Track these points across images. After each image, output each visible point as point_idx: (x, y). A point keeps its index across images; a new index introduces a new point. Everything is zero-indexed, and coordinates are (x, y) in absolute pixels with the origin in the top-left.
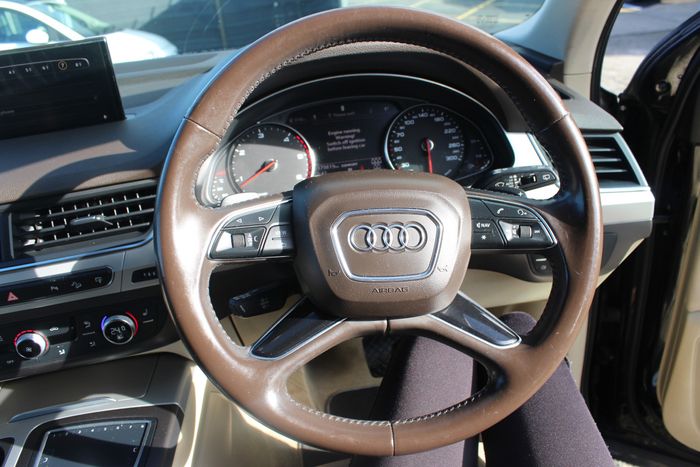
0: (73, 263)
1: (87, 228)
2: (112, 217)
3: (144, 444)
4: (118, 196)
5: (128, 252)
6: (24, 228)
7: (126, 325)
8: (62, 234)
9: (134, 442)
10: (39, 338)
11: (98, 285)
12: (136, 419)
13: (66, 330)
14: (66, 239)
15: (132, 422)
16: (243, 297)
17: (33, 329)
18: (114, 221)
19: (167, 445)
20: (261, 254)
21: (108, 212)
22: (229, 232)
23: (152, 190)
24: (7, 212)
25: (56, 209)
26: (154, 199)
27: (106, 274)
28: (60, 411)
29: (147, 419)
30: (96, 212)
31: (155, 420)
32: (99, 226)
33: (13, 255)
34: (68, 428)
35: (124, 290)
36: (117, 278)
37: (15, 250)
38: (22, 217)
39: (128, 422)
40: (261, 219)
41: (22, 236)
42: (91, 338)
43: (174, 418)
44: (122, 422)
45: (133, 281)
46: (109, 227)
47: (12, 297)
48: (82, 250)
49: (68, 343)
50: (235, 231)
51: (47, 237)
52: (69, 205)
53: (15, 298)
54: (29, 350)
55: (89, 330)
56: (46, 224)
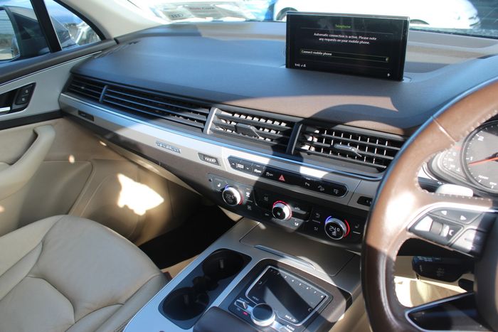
0: (325, 173)
1: (344, 153)
2: (363, 152)
3: (316, 310)
4: (373, 139)
5: (363, 181)
6: (306, 136)
7: (341, 228)
8: (327, 150)
9: (312, 304)
10: (287, 210)
11: (334, 194)
12: (320, 289)
13: (304, 213)
14: (328, 155)
15: (318, 290)
16: (426, 259)
17: (286, 203)
18: (363, 155)
19: (330, 319)
20: (451, 245)
21: (362, 147)
22: (432, 217)
23: (400, 144)
24: (300, 123)
25: (330, 132)
26: (397, 151)
27: (342, 190)
28: (283, 257)
29: (327, 293)
30: (354, 145)
31: (332, 297)
32: (352, 155)
33: (293, 152)
34: (280, 271)
35: (349, 205)
36: (349, 195)
37: (295, 149)
38: (308, 129)
39: (315, 288)
40: (463, 218)
41: (303, 141)
42: (316, 225)
43: (344, 302)
44: (312, 286)
45: (358, 202)
46: (359, 158)
47: (282, 178)
48: (334, 167)
49: (302, 221)
50: (437, 219)
51: (318, 149)
52: (338, 133)
53: (283, 179)
54: (279, 214)
55: (317, 219)
56: (320, 140)
